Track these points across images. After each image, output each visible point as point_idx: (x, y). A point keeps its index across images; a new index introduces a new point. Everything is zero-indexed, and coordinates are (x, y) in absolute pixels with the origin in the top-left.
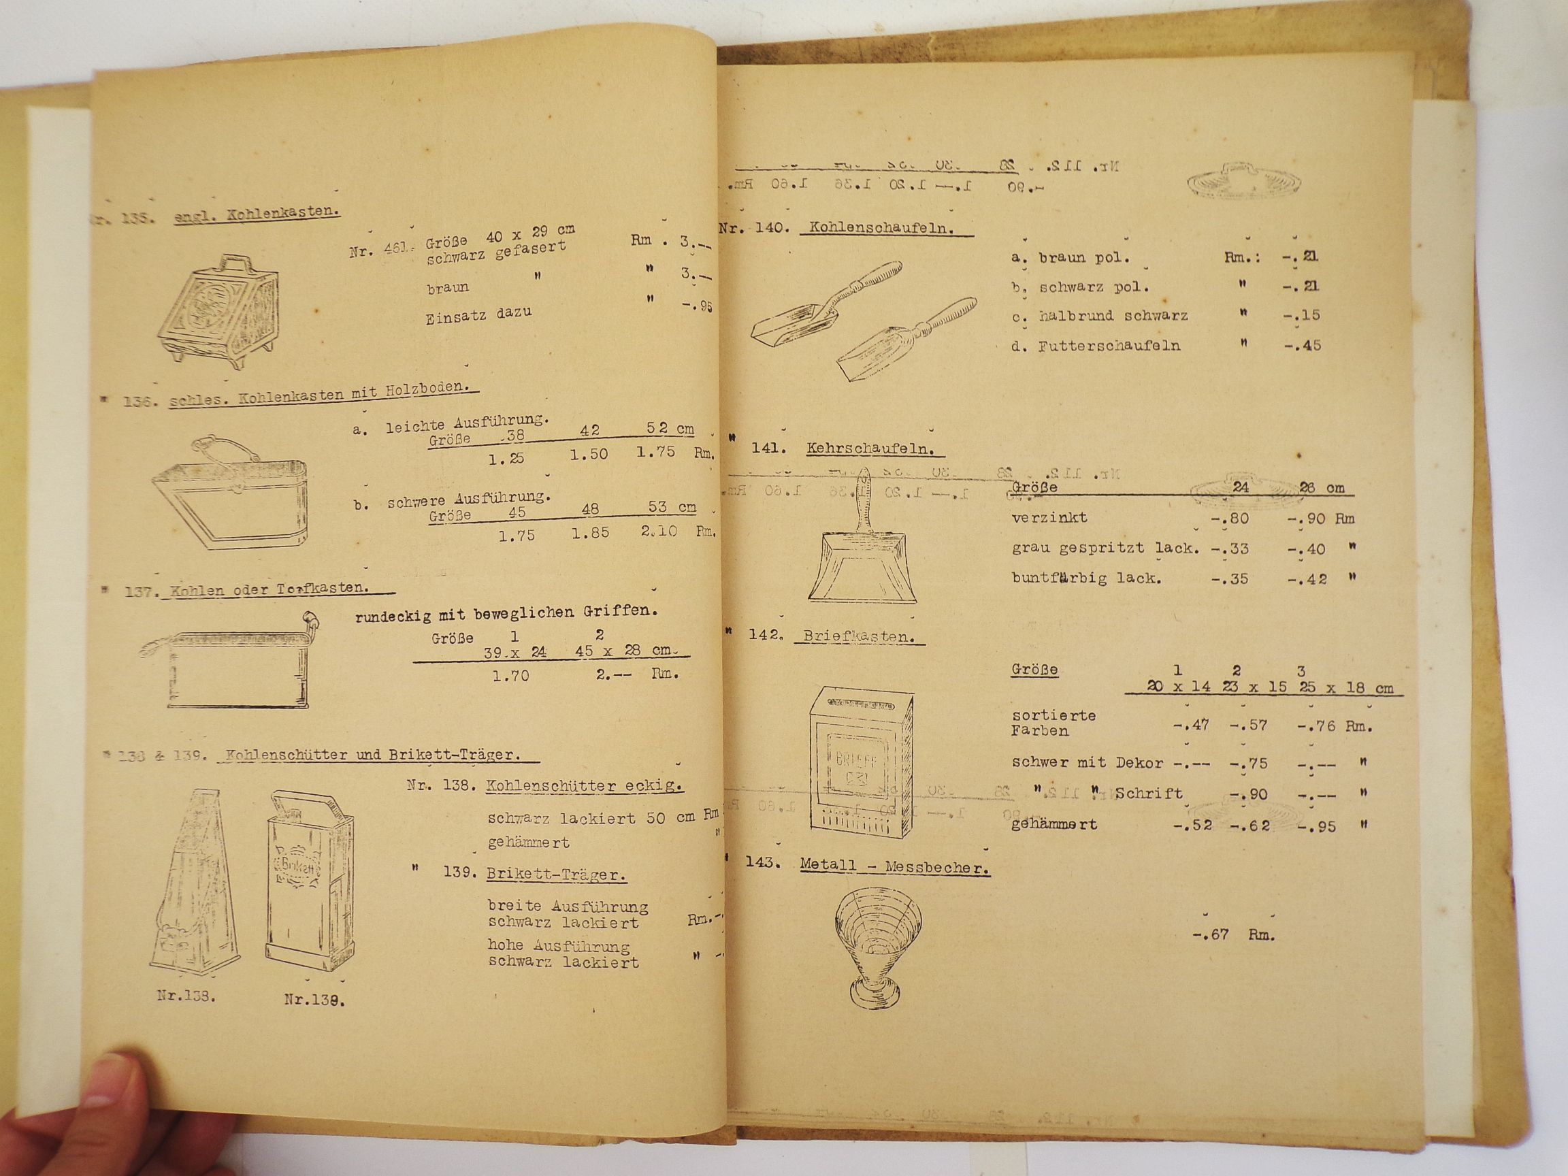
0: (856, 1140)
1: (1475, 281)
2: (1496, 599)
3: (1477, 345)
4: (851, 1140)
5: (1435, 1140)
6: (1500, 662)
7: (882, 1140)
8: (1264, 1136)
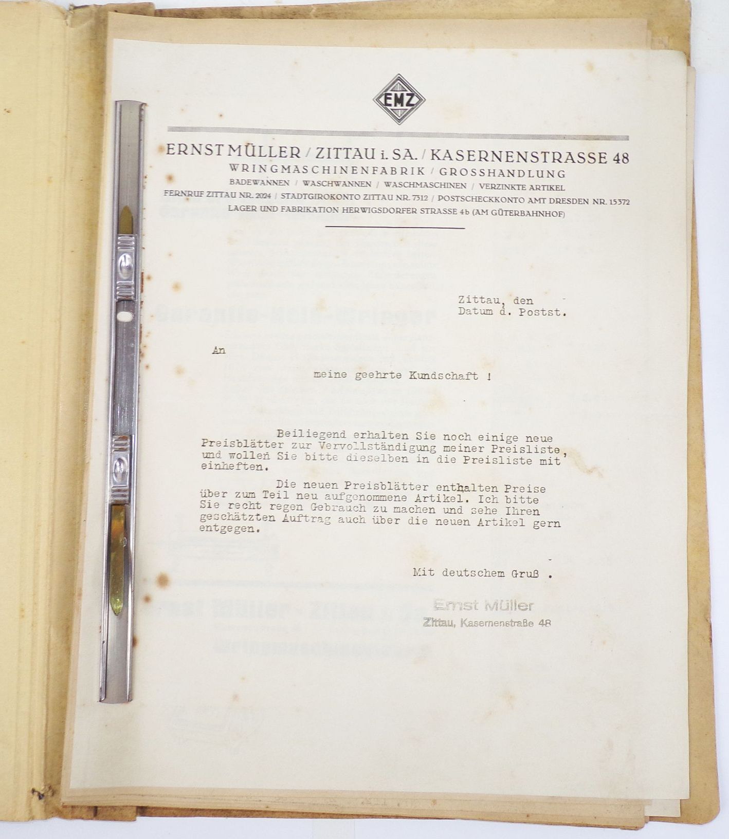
0: (228, 817)
1: (694, 193)
2: (703, 421)
3: (694, 238)
4: (225, 817)
5: (652, 819)
6: (705, 467)
7: (247, 817)
8: (528, 816)
